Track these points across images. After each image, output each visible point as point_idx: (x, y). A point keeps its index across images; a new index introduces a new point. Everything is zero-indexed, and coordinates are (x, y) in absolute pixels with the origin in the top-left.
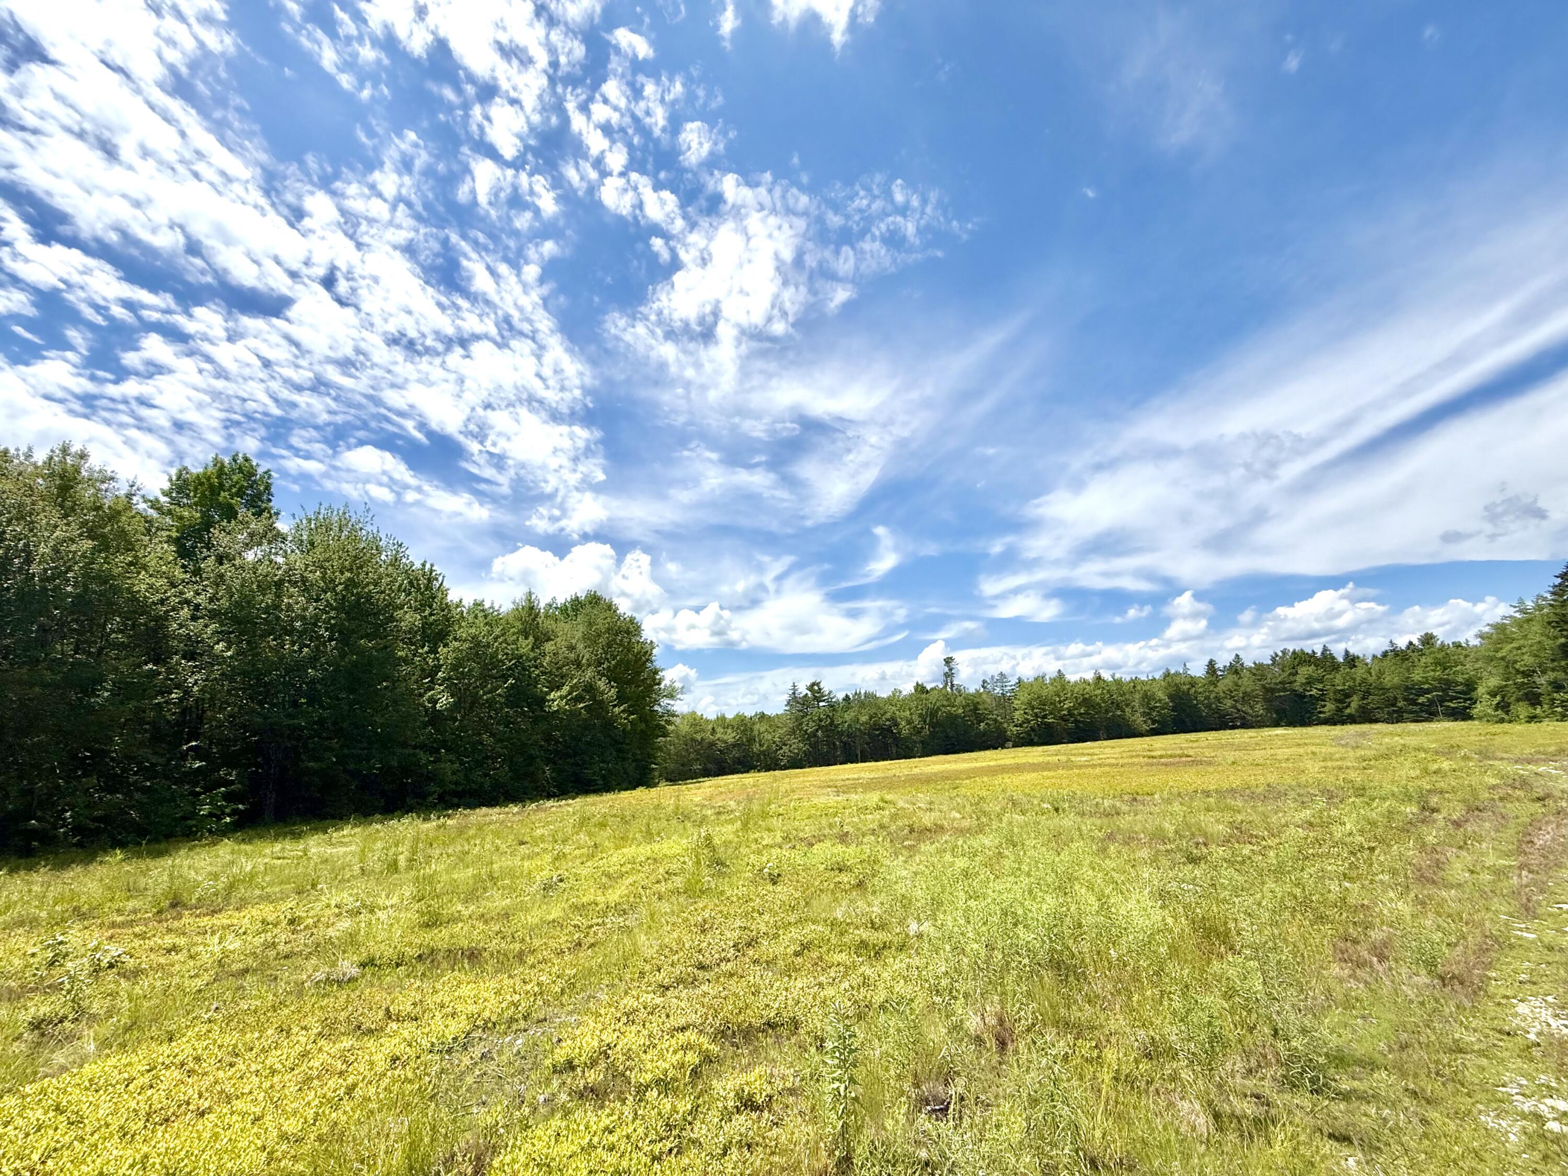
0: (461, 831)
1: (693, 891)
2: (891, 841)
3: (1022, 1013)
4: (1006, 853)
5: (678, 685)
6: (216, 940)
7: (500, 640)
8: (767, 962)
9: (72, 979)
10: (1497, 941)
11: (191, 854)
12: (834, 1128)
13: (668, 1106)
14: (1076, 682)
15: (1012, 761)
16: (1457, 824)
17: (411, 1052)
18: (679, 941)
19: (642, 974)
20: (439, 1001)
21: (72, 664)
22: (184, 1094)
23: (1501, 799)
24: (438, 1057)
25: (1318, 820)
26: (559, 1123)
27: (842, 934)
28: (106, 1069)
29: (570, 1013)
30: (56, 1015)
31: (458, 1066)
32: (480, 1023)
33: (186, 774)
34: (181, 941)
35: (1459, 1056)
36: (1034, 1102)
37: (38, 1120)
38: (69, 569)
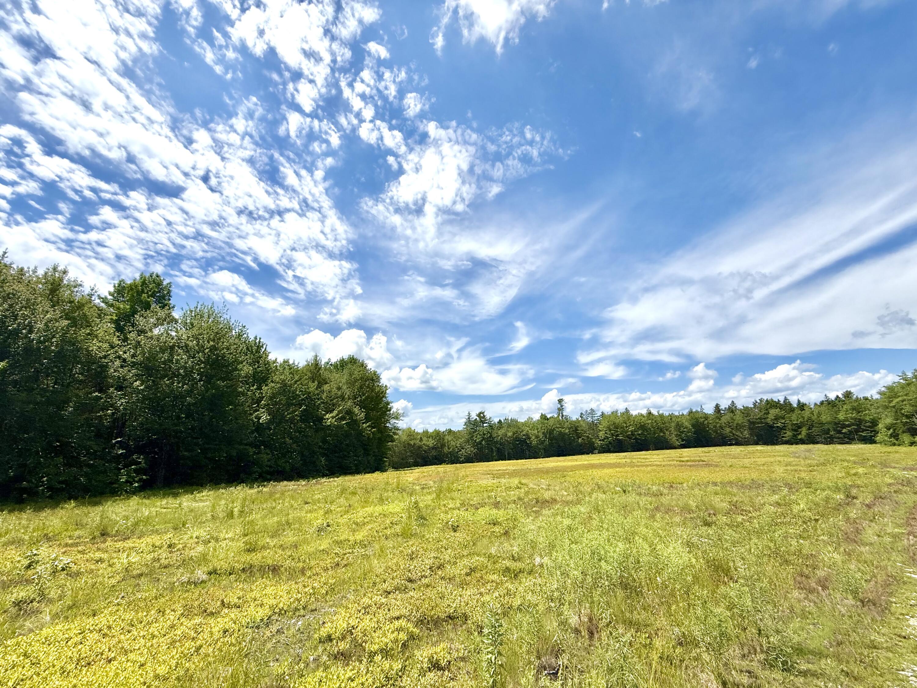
0: (271, 494)
1: (406, 534)
2: (525, 508)
3: (604, 615)
4: (594, 516)
5: (401, 411)
6: (125, 556)
7: (298, 383)
8: (450, 579)
9: (40, 577)
10: (895, 579)
11: (114, 504)
12: (488, 683)
13: (388, 665)
14: (636, 415)
15: (598, 462)
16: (869, 506)
17: (236, 627)
18: (397, 564)
19: (375, 583)
20: (253, 597)
21: (52, 391)
22: (100, 648)
23: (895, 492)
24: (250, 631)
25: (783, 502)
26: (321, 674)
27: (494, 563)
28: (56, 631)
29: (331, 606)
30: (29, 598)
31: (263, 636)
32: (277, 610)
33: (114, 457)
34: (105, 556)
35: (874, 650)
36: (611, 671)
37: (13, 661)
38: (54, 337)
